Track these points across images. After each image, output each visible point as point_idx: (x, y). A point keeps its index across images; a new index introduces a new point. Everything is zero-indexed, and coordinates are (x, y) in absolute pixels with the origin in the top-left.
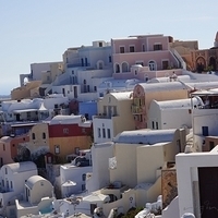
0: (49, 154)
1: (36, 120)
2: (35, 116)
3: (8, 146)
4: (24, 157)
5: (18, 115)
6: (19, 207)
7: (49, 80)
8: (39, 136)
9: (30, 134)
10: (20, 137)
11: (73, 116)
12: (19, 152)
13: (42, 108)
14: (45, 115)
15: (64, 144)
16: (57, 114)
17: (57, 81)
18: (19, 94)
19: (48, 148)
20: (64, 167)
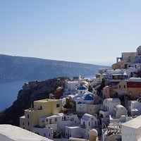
0: (126, 95)
1: (122, 79)
2: (121, 77)
3: (108, 90)
4: (115, 96)
5: (114, 76)
6: (111, 119)
7: (129, 61)
8: (122, 87)
9: (118, 86)
10: (113, 87)
11: (139, 78)
12: (113, 93)
13: (125, 74)
14: (126, 77)
15: (134, 91)
16: (132, 76)
17: (133, 61)
18: (115, 67)
19: (126, 92)
20: (133, 102)
